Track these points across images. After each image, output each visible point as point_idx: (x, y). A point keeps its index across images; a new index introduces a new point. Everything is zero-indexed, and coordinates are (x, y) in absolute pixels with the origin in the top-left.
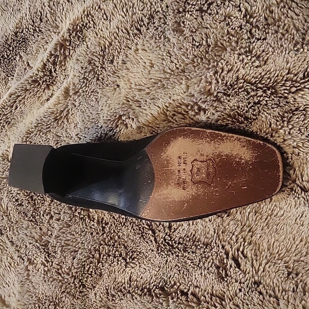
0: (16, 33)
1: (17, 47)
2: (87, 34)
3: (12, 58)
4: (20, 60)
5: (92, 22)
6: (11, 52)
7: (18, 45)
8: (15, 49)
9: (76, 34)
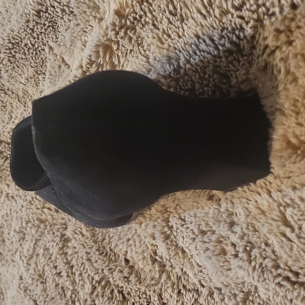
0: (39, 12)
1: (43, 34)
2: (143, 34)
3: (40, 49)
4: (51, 52)
5: (149, 15)
6: (36, 40)
7: (43, 31)
8: (40, 36)
9: (126, 33)
